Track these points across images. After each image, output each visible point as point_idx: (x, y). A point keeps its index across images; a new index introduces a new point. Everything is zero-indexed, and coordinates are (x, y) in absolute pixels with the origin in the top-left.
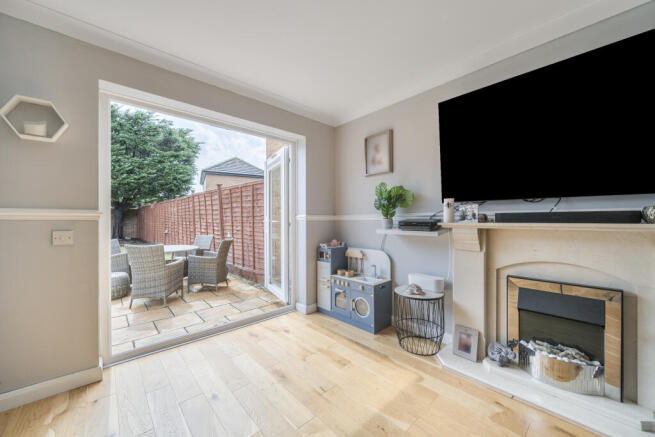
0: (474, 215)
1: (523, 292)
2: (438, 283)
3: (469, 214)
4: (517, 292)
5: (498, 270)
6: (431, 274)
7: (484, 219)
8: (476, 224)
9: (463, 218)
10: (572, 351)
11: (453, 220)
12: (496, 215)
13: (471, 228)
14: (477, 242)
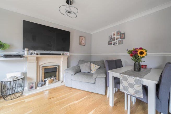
0: (35, 53)
1: (45, 69)
2: (22, 73)
3: (33, 53)
4: (44, 69)
5: (39, 66)
6: (19, 72)
7: (37, 54)
8: (35, 55)
9: (32, 54)
10: (53, 77)
11: (28, 55)
12: (40, 54)
13: (34, 56)
14: (35, 60)
